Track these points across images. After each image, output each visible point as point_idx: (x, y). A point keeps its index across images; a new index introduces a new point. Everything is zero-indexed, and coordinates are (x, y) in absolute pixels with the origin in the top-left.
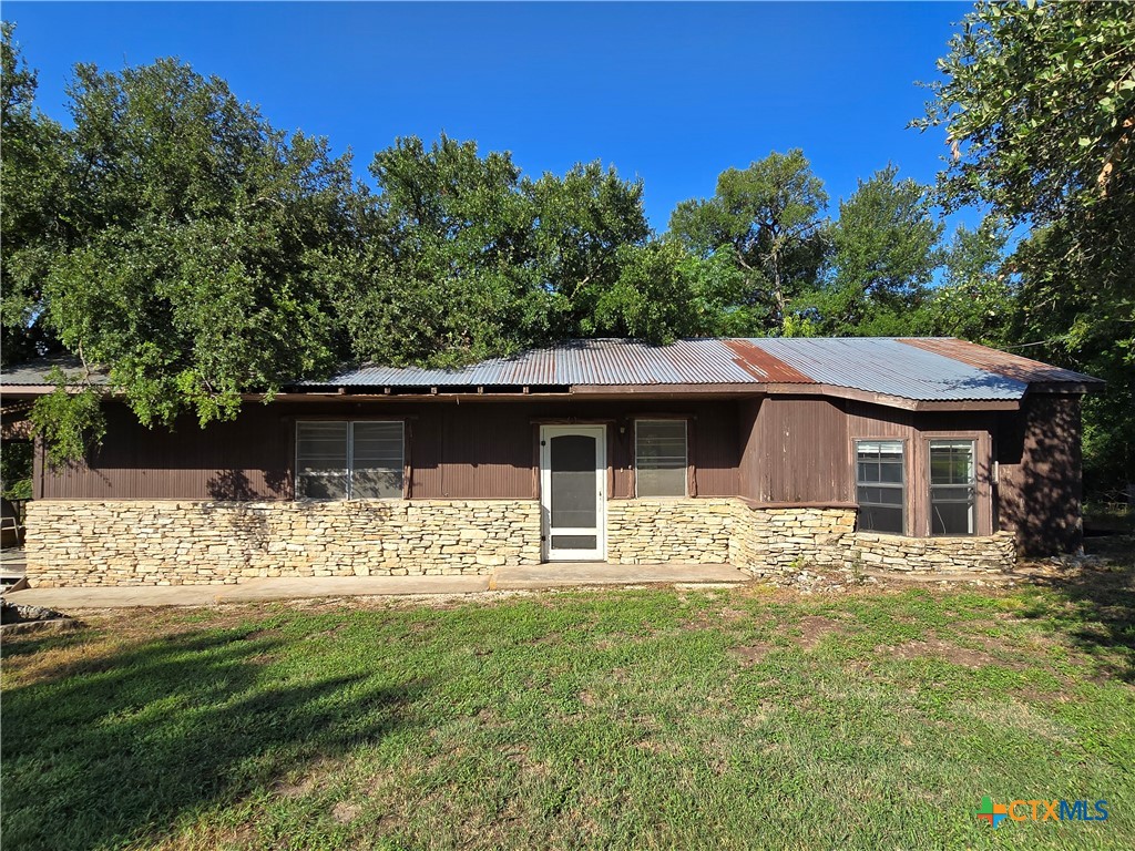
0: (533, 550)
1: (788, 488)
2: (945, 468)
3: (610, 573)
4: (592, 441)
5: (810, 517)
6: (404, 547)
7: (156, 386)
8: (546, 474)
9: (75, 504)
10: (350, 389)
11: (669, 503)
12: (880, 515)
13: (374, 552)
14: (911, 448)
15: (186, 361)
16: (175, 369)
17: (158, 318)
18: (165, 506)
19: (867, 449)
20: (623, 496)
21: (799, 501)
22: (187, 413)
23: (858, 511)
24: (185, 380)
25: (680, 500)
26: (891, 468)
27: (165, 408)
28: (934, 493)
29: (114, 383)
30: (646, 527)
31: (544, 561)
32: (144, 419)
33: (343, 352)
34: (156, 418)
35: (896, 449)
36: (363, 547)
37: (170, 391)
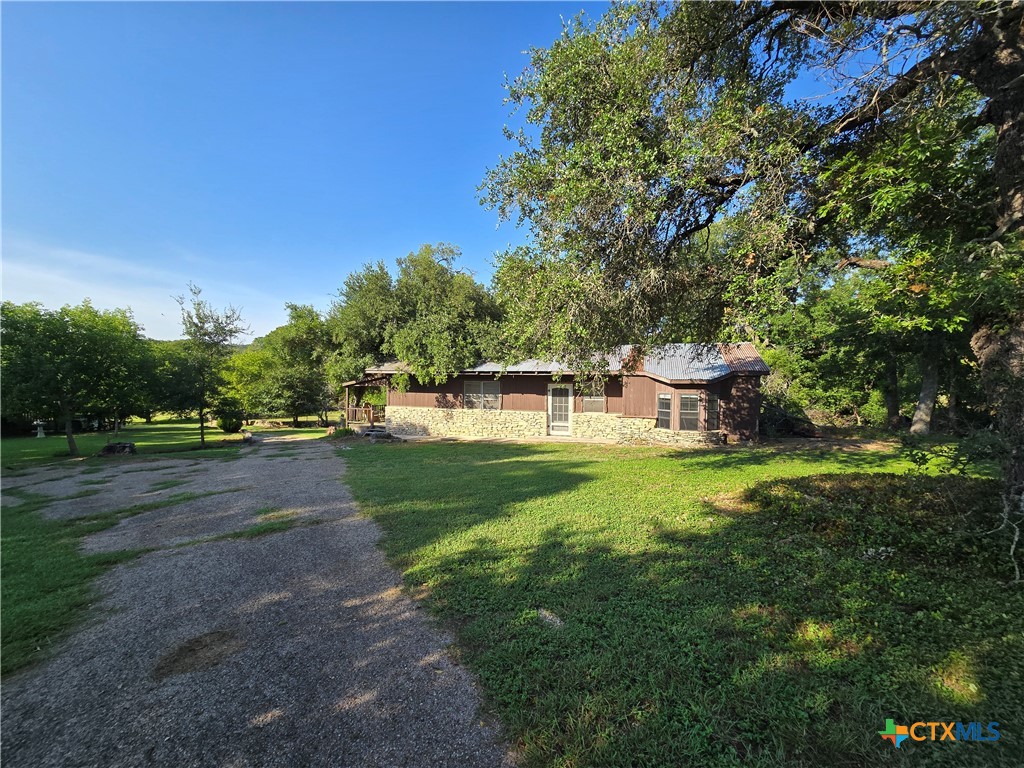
0: (544, 431)
1: (632, 410)
2: (686, 404)
3: (572, 439)
4: (568, 390)
5: (637, 421)
6: (500, 427)
7: (424, 372)
8: (550, 398)
9: (399, 408)
10: (480, 372)
11: (595, 415)
12: (663, 422)
13: (489, 428)
14: (674, 396)
15: (432, 364)
16: (428, 366)
17: (423, 350)
18: (425, 409)
19: (662, 396)
20: (579, 411)
21: (635, 415)
22: (432, 380)
23: (657, 419)
24: (432, 370)
25: (601, 414)
26: (666, 404)
27: (427, 380)
28: (681, 414)
29: (411, 369)
30: (586, 424)
31: (549, 435)
32: (421, 383)
33: (479, 358)
34: (424, 382)
35: (668, 397)
36: (486, 426)
37: (428, 374)
